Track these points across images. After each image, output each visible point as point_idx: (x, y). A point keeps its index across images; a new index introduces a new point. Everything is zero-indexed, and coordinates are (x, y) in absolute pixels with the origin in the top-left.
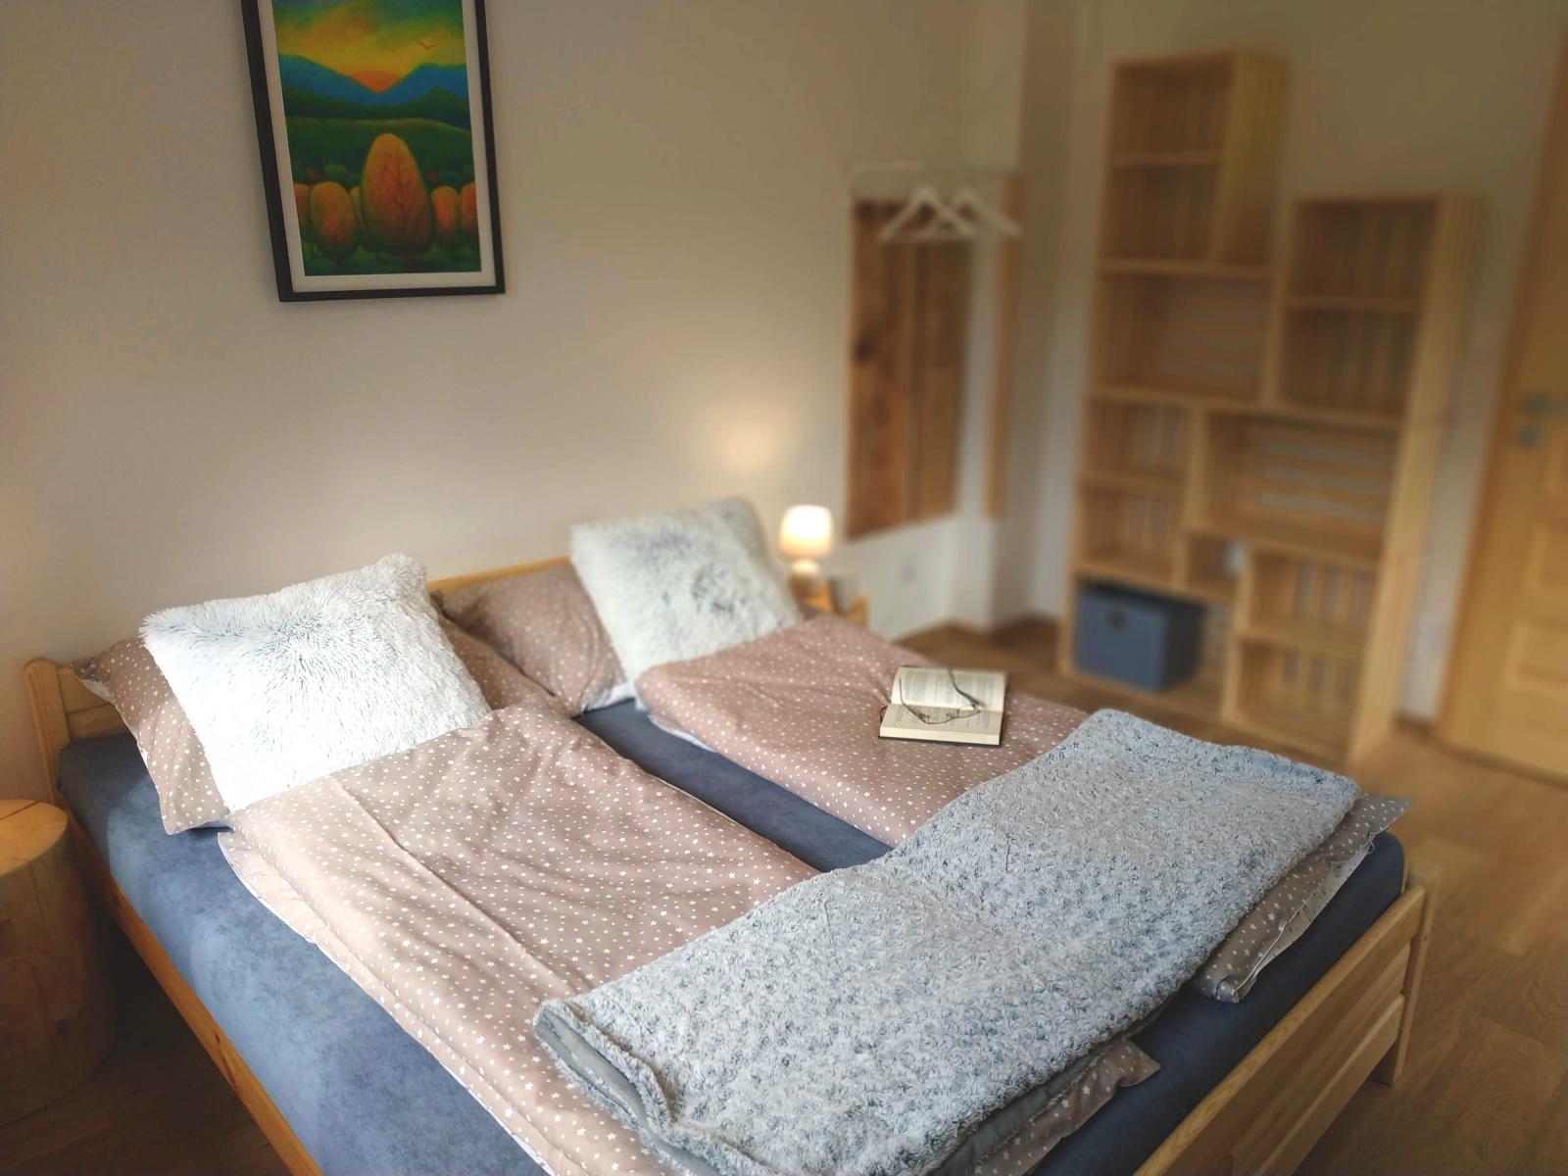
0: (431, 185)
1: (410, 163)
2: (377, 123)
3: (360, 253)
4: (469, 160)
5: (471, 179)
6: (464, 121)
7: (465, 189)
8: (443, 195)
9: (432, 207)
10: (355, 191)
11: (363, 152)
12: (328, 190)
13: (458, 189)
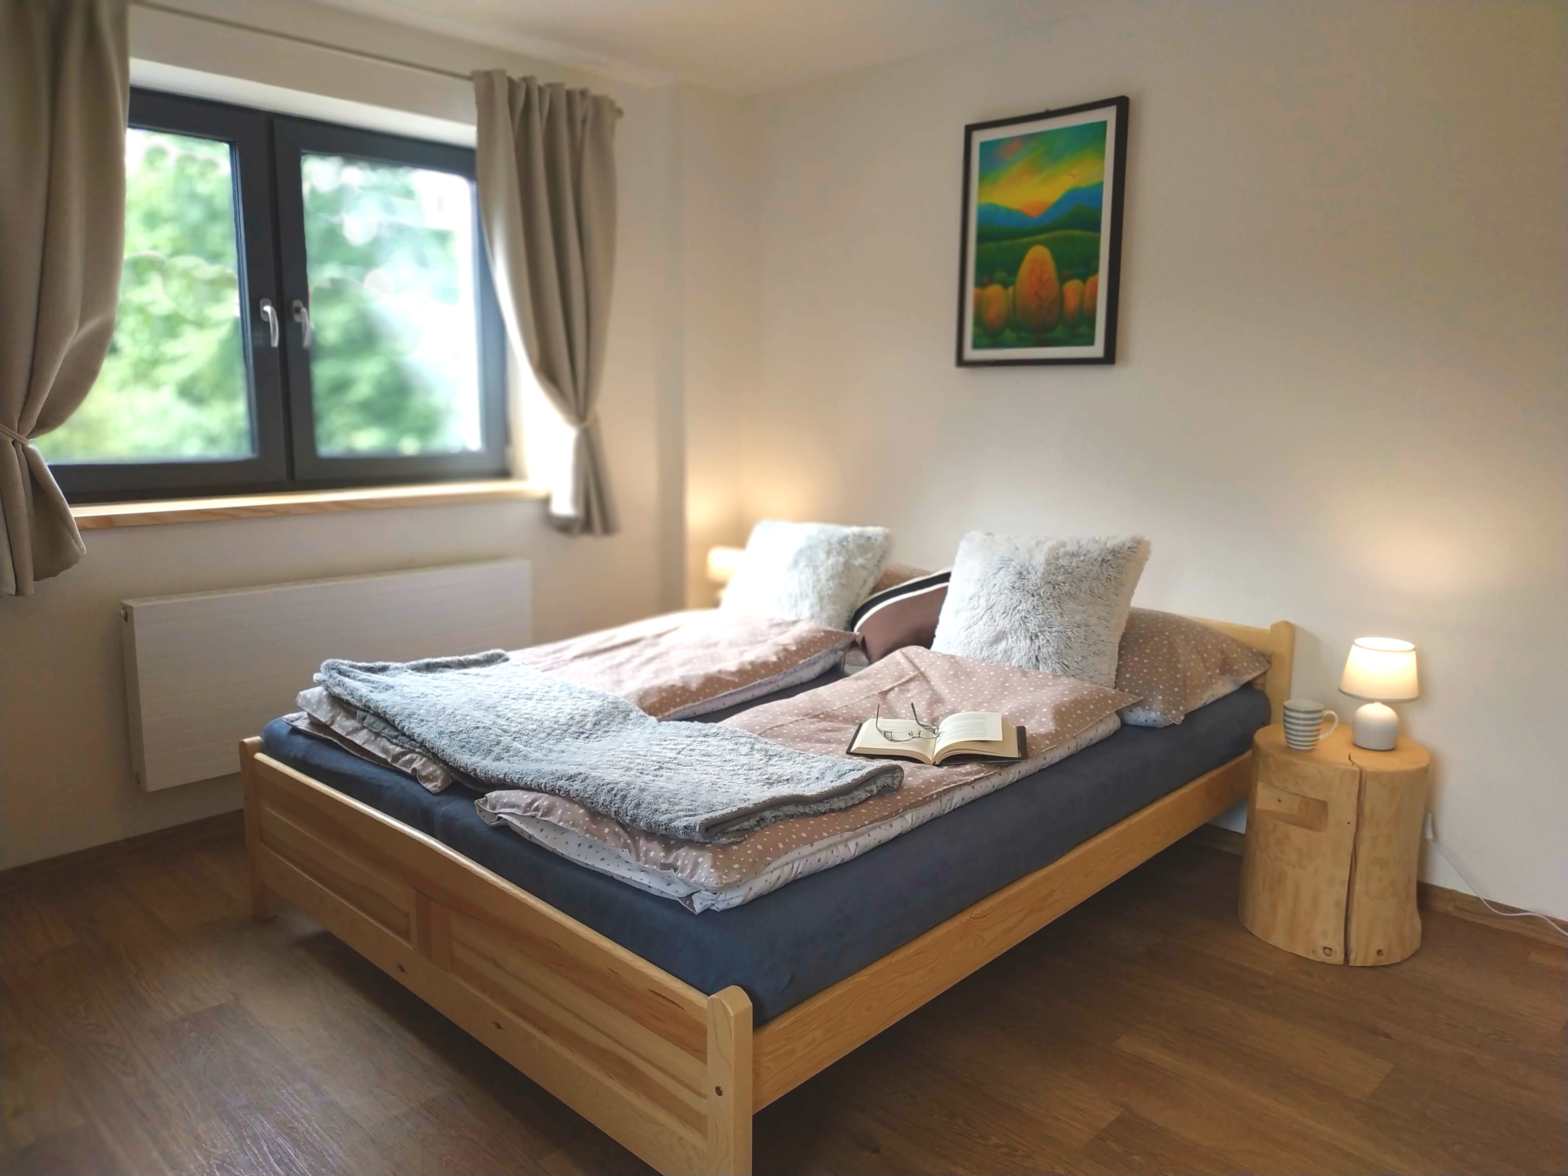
0: (1063, 279)
1: (1051, 265)
2: (1031, 239)
3: (1009, 334)
4: (1097, 257)
5: (1096, 271)
6: (1096, 226)
7: (1090, 280)
8: (1073, 286)
9: (1062, 296)
10: (1011, 289)
11: (1019, 261)
12: (995, 290)
13: (1084, 280)
